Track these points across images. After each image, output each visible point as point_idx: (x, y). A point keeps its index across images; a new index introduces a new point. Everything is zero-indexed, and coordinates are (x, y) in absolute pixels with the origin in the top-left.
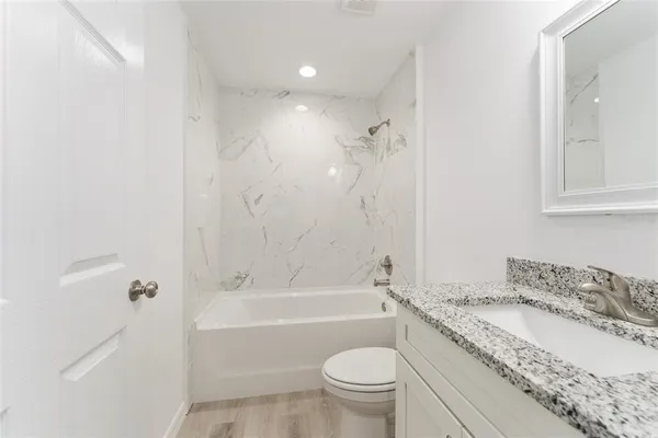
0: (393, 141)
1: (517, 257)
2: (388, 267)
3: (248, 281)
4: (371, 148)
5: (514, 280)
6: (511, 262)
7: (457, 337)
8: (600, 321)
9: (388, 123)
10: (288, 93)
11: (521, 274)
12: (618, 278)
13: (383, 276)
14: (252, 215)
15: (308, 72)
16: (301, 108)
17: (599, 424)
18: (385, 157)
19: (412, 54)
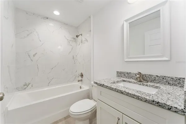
0: (83, 40)
1: (119, 71)
2: (82, 76)
3: (30, 86)
4: (76, 41)
5: (118, 76)
6: (118, 72)
7: (123, 92)
8: (139, 83)
9: (81, 35)
10: (47, 18)
11: (120, 75)
12: (142, 74)
13: (80, 78)
14: (32, 60)
15: (57, 13)
16: (51, 24)
17: (165, 104)
18: (80, 44)
19: (90, 17)
